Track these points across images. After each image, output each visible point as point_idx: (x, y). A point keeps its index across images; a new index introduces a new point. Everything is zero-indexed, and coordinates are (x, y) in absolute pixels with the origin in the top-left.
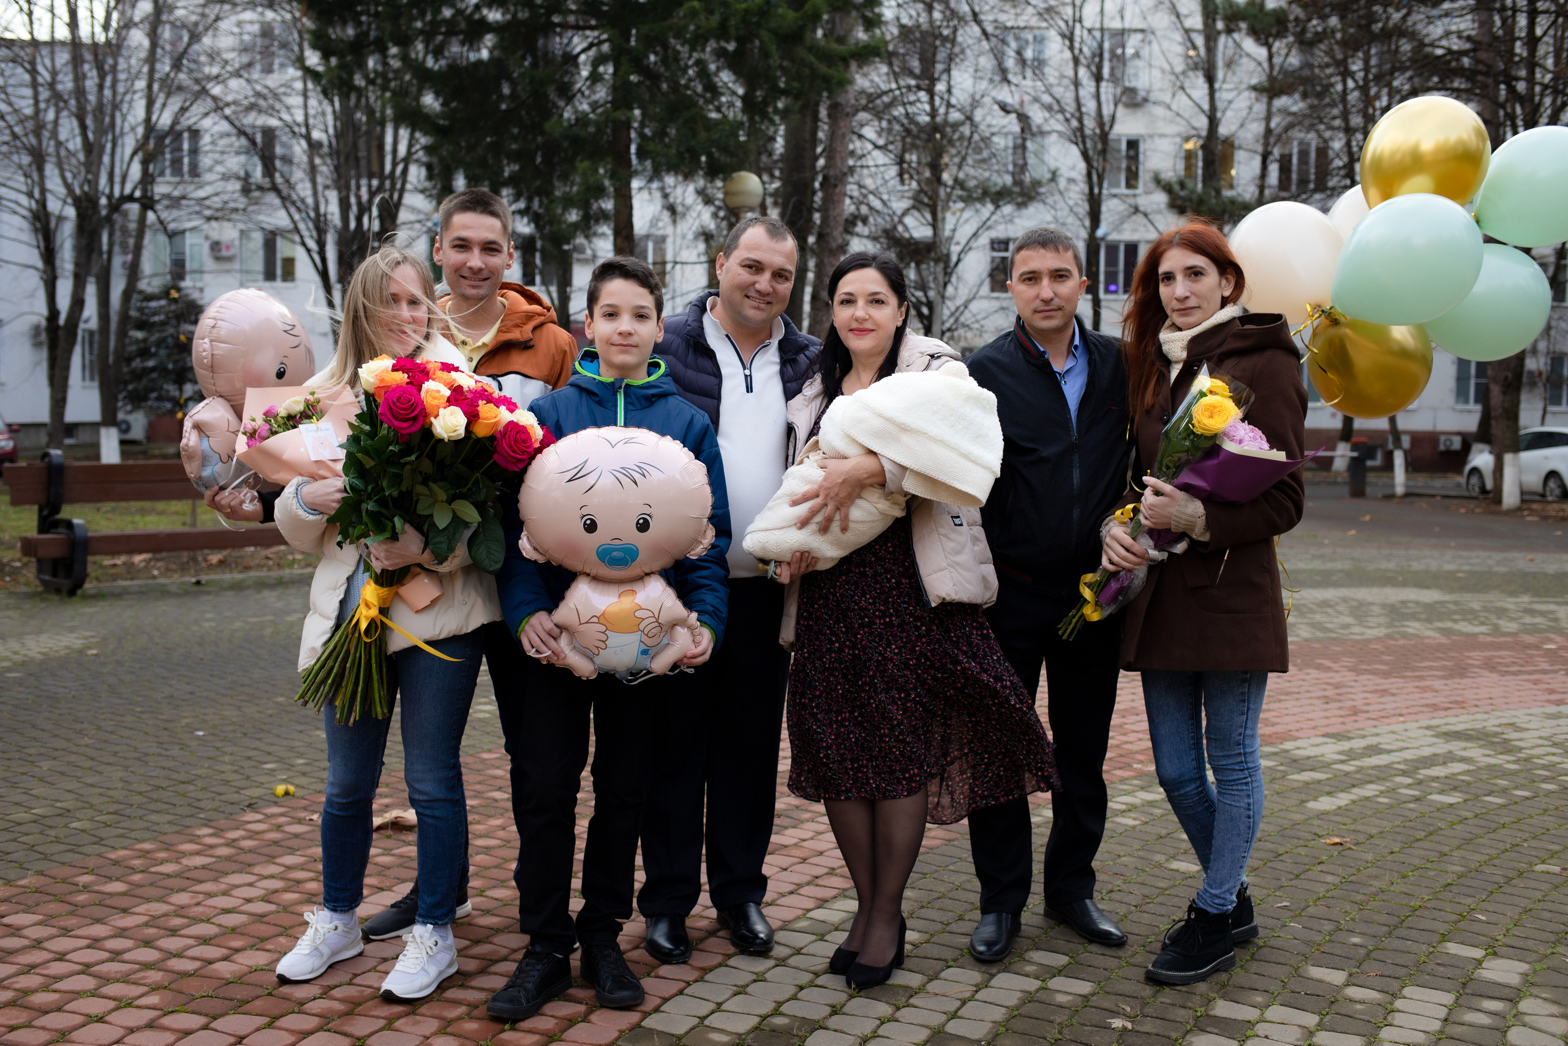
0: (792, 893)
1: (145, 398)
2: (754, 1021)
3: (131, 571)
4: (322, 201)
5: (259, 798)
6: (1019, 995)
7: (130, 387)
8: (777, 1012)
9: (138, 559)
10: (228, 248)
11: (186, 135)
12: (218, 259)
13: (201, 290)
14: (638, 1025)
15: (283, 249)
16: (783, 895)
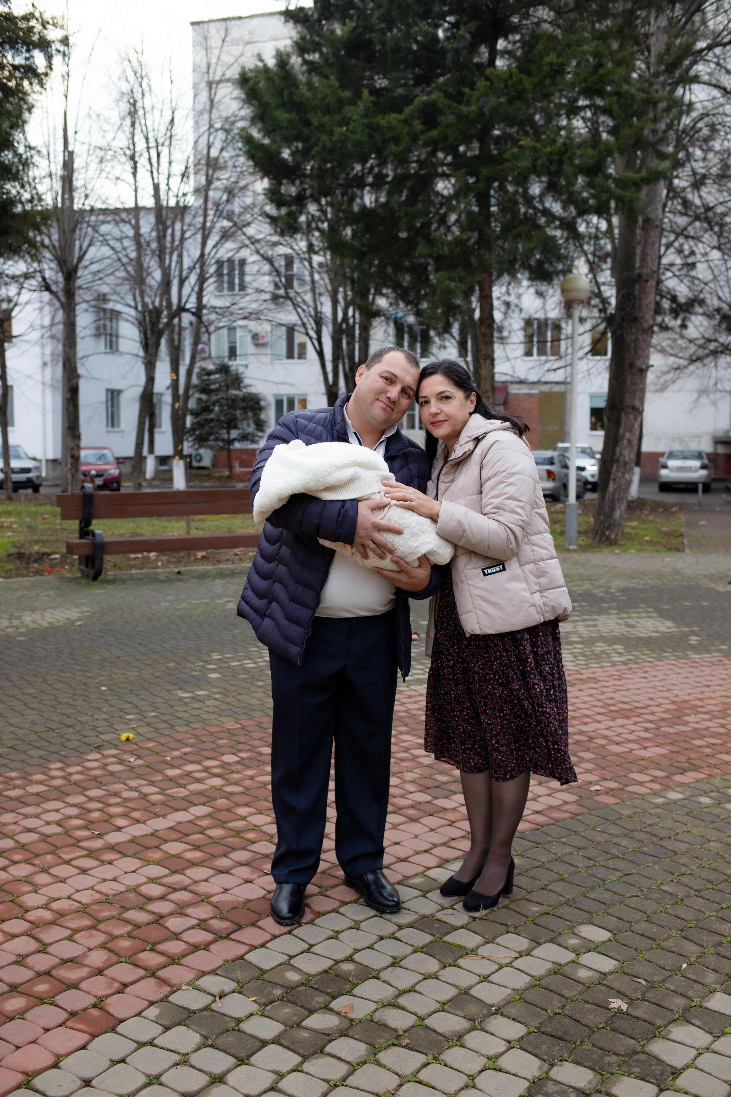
0: (426, 851)
1: (206, 440)
2: (327, 964)
3: (145, 563)
4: (318, 303)
5: (108, 742)
6: (549, 965)
7: (197, 433)
8: (350, 959)
9: (153, 555)
10: (263, 337)
11: (226, 264)
12: (257, 345)
13: (246, 366)
14: (241, 958)
15: (299, 338)
16: (417, 853)
